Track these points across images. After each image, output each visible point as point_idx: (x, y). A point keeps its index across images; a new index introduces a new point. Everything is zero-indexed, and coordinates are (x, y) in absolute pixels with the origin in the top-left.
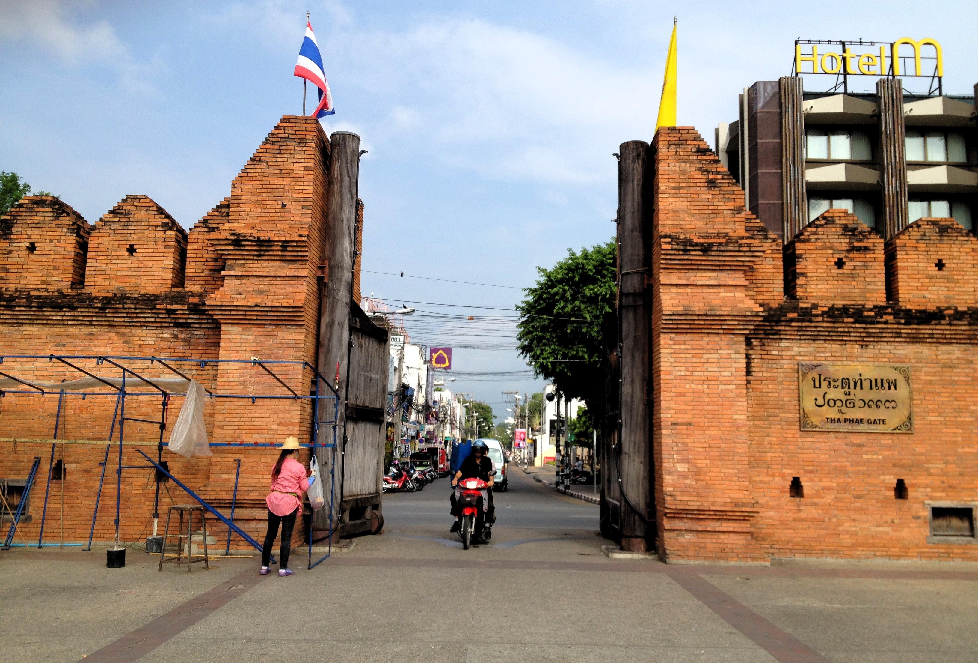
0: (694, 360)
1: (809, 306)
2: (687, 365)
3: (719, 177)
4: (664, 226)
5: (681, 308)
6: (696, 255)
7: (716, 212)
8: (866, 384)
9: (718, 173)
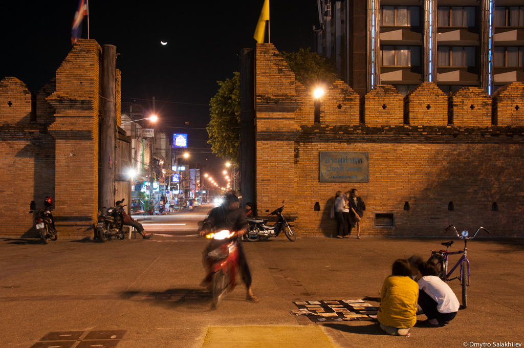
0: (272, 152)
1: (325, 126)
2: (268, 154)
3: (284, 67)
4: (259, 91)
5: (265, 129)
6: (272, 105)
7: (282, 84)
8: (349, 161)
9: (283, 66)
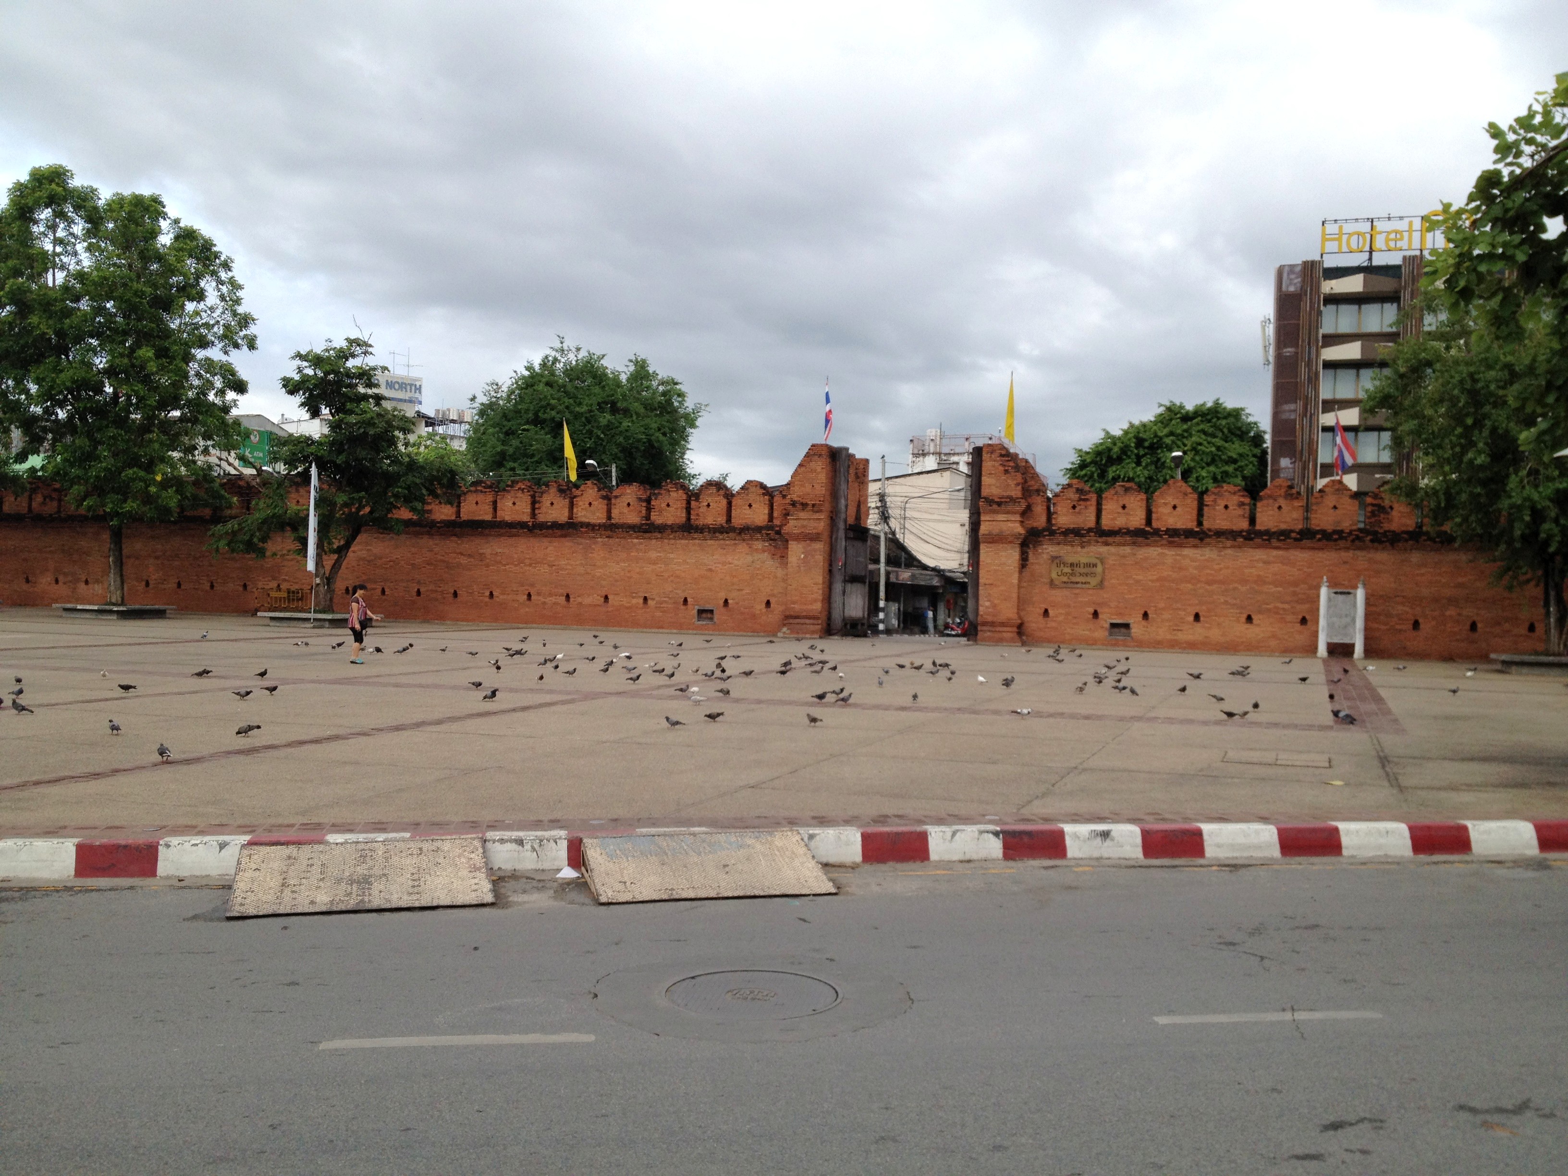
1: (1057, 528)
3: (1010, 468)
5: (987, 532)
6: (995, 507)
7: (1008, 485)
8: (1082, 565)
